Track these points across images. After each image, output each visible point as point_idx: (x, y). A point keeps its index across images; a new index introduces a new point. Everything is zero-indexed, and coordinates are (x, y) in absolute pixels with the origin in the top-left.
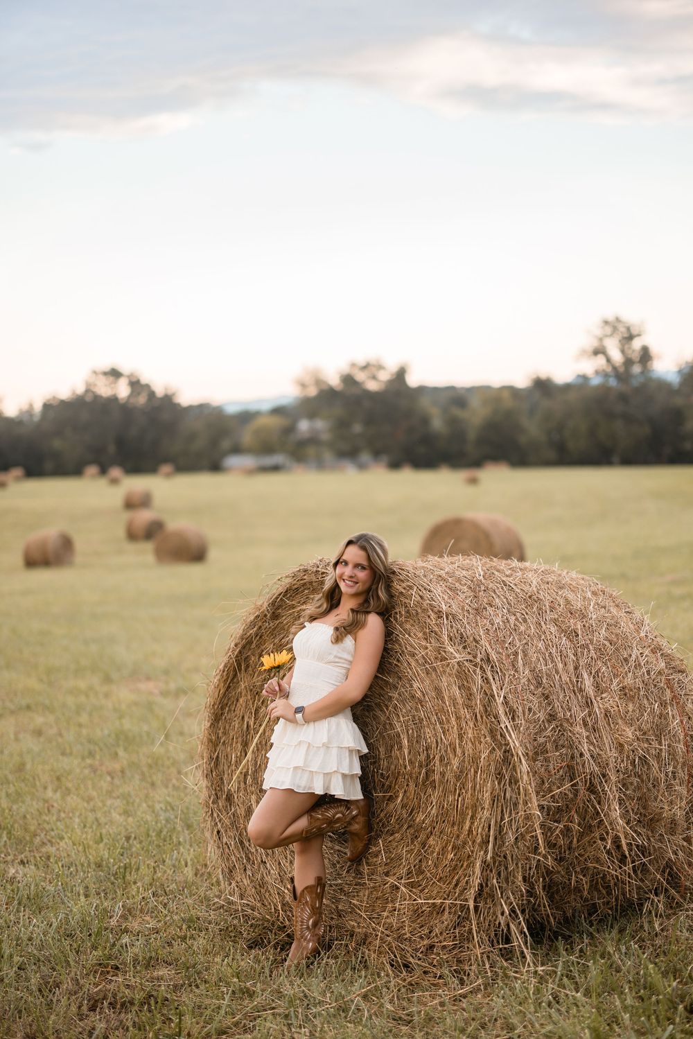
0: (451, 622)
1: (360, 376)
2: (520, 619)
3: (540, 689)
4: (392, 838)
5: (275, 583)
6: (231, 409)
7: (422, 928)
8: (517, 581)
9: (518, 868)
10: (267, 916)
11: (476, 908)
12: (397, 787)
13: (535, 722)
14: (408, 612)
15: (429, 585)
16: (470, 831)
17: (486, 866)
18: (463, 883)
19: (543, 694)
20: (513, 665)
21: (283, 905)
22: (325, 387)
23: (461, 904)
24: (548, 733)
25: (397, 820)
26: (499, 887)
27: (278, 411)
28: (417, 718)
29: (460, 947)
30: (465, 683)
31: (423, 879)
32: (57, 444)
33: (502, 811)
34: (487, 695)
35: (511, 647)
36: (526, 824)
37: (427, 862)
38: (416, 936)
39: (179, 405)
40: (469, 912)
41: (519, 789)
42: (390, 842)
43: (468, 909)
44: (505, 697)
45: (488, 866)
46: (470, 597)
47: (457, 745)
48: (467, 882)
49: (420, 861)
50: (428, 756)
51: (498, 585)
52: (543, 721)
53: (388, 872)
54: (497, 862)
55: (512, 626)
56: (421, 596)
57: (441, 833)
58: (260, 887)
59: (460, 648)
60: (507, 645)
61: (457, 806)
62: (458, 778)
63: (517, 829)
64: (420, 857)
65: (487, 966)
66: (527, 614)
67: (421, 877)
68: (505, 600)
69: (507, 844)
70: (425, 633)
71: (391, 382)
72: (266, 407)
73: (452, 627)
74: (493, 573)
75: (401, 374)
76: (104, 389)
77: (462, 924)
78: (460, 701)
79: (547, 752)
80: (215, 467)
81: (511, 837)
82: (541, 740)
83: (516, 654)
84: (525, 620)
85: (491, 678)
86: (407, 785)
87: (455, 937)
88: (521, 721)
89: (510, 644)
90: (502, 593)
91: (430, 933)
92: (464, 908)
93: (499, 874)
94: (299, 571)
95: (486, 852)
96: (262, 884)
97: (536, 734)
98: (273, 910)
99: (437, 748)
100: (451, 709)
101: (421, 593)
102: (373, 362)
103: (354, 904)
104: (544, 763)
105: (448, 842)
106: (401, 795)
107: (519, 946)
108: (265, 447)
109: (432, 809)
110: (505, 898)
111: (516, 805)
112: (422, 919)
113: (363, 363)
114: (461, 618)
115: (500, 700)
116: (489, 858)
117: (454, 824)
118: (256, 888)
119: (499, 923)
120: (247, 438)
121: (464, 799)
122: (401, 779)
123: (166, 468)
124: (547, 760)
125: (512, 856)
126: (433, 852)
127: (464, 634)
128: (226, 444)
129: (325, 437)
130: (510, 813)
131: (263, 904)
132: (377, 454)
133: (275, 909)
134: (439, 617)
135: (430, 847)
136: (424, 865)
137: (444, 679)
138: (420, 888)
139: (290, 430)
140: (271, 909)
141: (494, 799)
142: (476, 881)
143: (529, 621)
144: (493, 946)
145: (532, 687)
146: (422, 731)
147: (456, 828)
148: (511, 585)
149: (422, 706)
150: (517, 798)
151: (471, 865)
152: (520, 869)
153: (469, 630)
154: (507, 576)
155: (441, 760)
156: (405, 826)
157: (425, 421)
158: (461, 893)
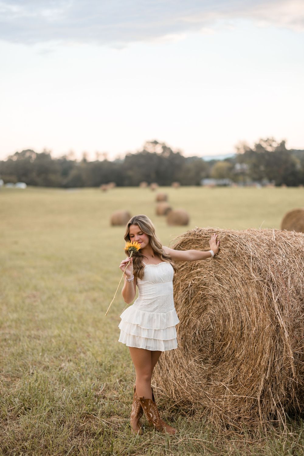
0: (254, 261)
1: (264, 145)
2: (291, 261)
3: (299, 296)
4: (224, 364)
5: (176, 239)
6: (207, 159)
7: (236, 408)
8: (292, 242)
9: (282, 383)
10: (168, 396)
11: (261, 401)
12: (227, 340)
13: (295, 312)
14: (235, 255)
15: (245, 243)
16: (260, 363)
17: (266, 381)
18: (255, 389)
19: (300, 298)
20: (285, 283)
21: (175, 391)
22: (248, 150)
23: (254, 399)
24: (301, 318)
25: (227, 355)
26: (272, 392)
27: (227, 160)
28: (237, 307)
29: (253, 419)
30: (260, 291)
31: (238, 385)
32: (130, 173)
33: (275, 355)
34: (270, 298)
35: (285, 275)
36: (287, 362)
37: (240, 377)
38: (233, 412)
39: (183, 157)
40: (258, 403)
41: (283, 344)
42: (224, 365)
43: (257, 401)
44: (278, 299)
45: (267, 381)
46: (267, 249)
47: (256, 322)
48: (257, 388)
49: (237, 376)
50: (242, 326)
51: (283, 244)
52: (299, 312)
53: (222, 380)
54: (271, 380)
55: (287, 264)
56: (241, 248)
57: (246, 363)
58: (166, 381)
59: (258, 274)
60: (283, 273)
61: (254, 351)
62: (255, 337)
63: (282, 365)
64: (237, 374)
65: (266, 430)
66: (295, 258)
67: (237, 384)
68: (285, 251)
69: (276, 371)
70: (242, 266)
71: (277, 148)
72: (222, 158)
73: (255, 264)
74: (281, 238)
75: (283, 144)
76: (151, 149)
77: (255, 408)
78: (257, 300)
79: (300, 327)
80: (198, 184)
81: (278, 368)
82: (297, 321)
83: (287, 278)
84: (294, 262)
85: (272, 290)
86: (232, 339)
87: (251, 414)
88: (286, 312)
89: (284, 273)
90: (284, 248)
91: (239, 411)
92: (255, 400)
93: (272, 386)
94: (187, 234)
95: (266, 374)
96: (166, 380)
97: (295, 318)
98: (171, 393)
99: (246, 322)
100: (253, 304)
101: (241, 247)
102: (270, 138)
103: (206, 394)
104: (298, 333)
105: (250, 368)
106: (229, 343)
107: (281, 421)
108: (221, 176)
109: (243, 351)
110: (275, 397)
111: (281, 352)
112: (236, 404)
113: (266, 139)
114: (260, 259)
115: (275, 301)
116: (267, 377)
117: (253, 359)
118: (164, 382)
119: (272, 410)
120: (212, 171)
121: (257, 348)
122: (229, 336)
123: (176, 184)
124: (300, 331)
125: (279, 377)
126: (243, 372)
127: (260, 267)
128: (203, 174)
129: (248, 172)
130: (279, 356)
131: (166, 390)
132: (270, 180)
133: (172, 392)
134: (249, 259)
135: (241, 369)
136: (238, 377)
137: (250, 289)
138: (236, 389)
139: (231, 168)
140: (170, 392)
141: (271, 349)
142: (261, 388)
143: (296, 262)
144: (269, 420)
145: (294, 295)
146: (240, 314)
147: (253, 361)
148: (289, 244)
149: (240, 301)
150: (282, 349)
151: (259, 380)
152: (283, 384)
153: (263, 266)
154: (288, 239)
155: (248, 328)
156: (231, 358)
157: (293, 165)
158: (254, 393)
